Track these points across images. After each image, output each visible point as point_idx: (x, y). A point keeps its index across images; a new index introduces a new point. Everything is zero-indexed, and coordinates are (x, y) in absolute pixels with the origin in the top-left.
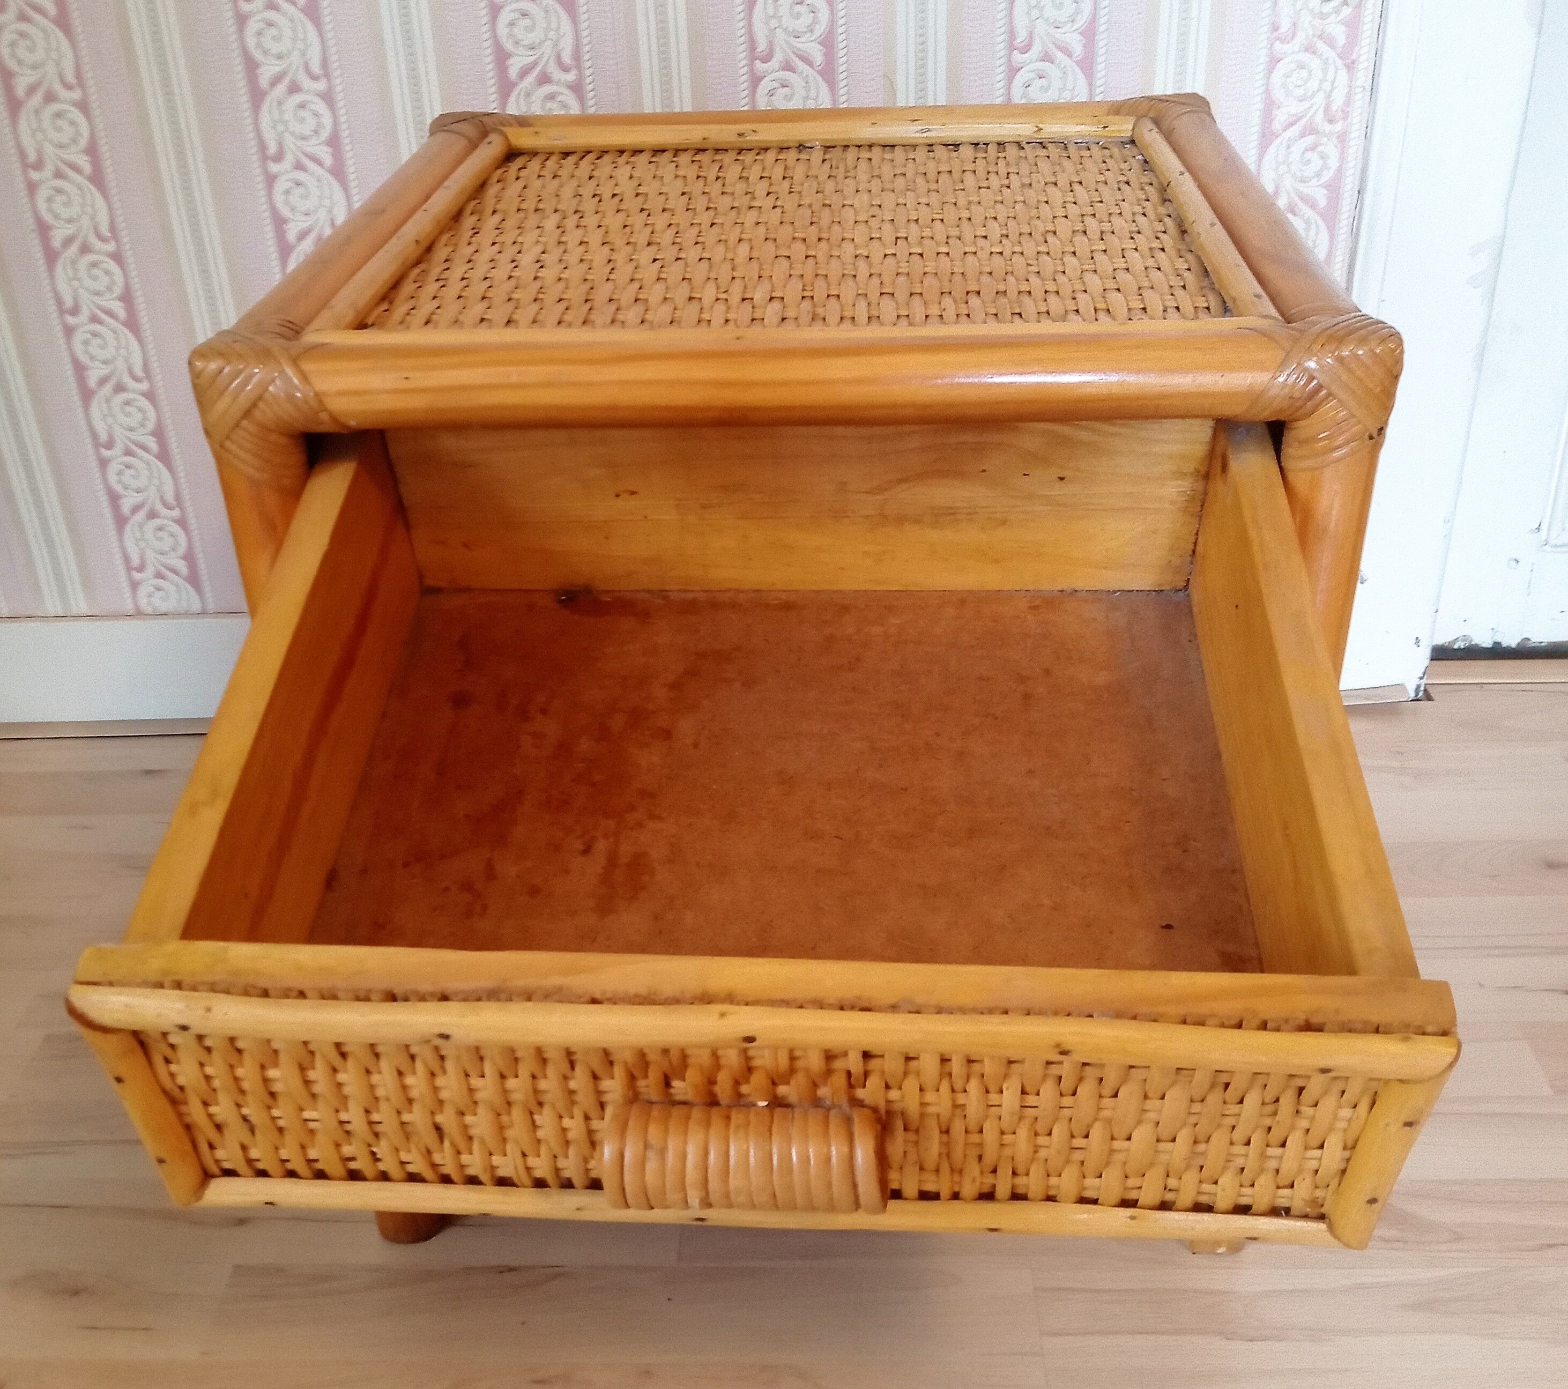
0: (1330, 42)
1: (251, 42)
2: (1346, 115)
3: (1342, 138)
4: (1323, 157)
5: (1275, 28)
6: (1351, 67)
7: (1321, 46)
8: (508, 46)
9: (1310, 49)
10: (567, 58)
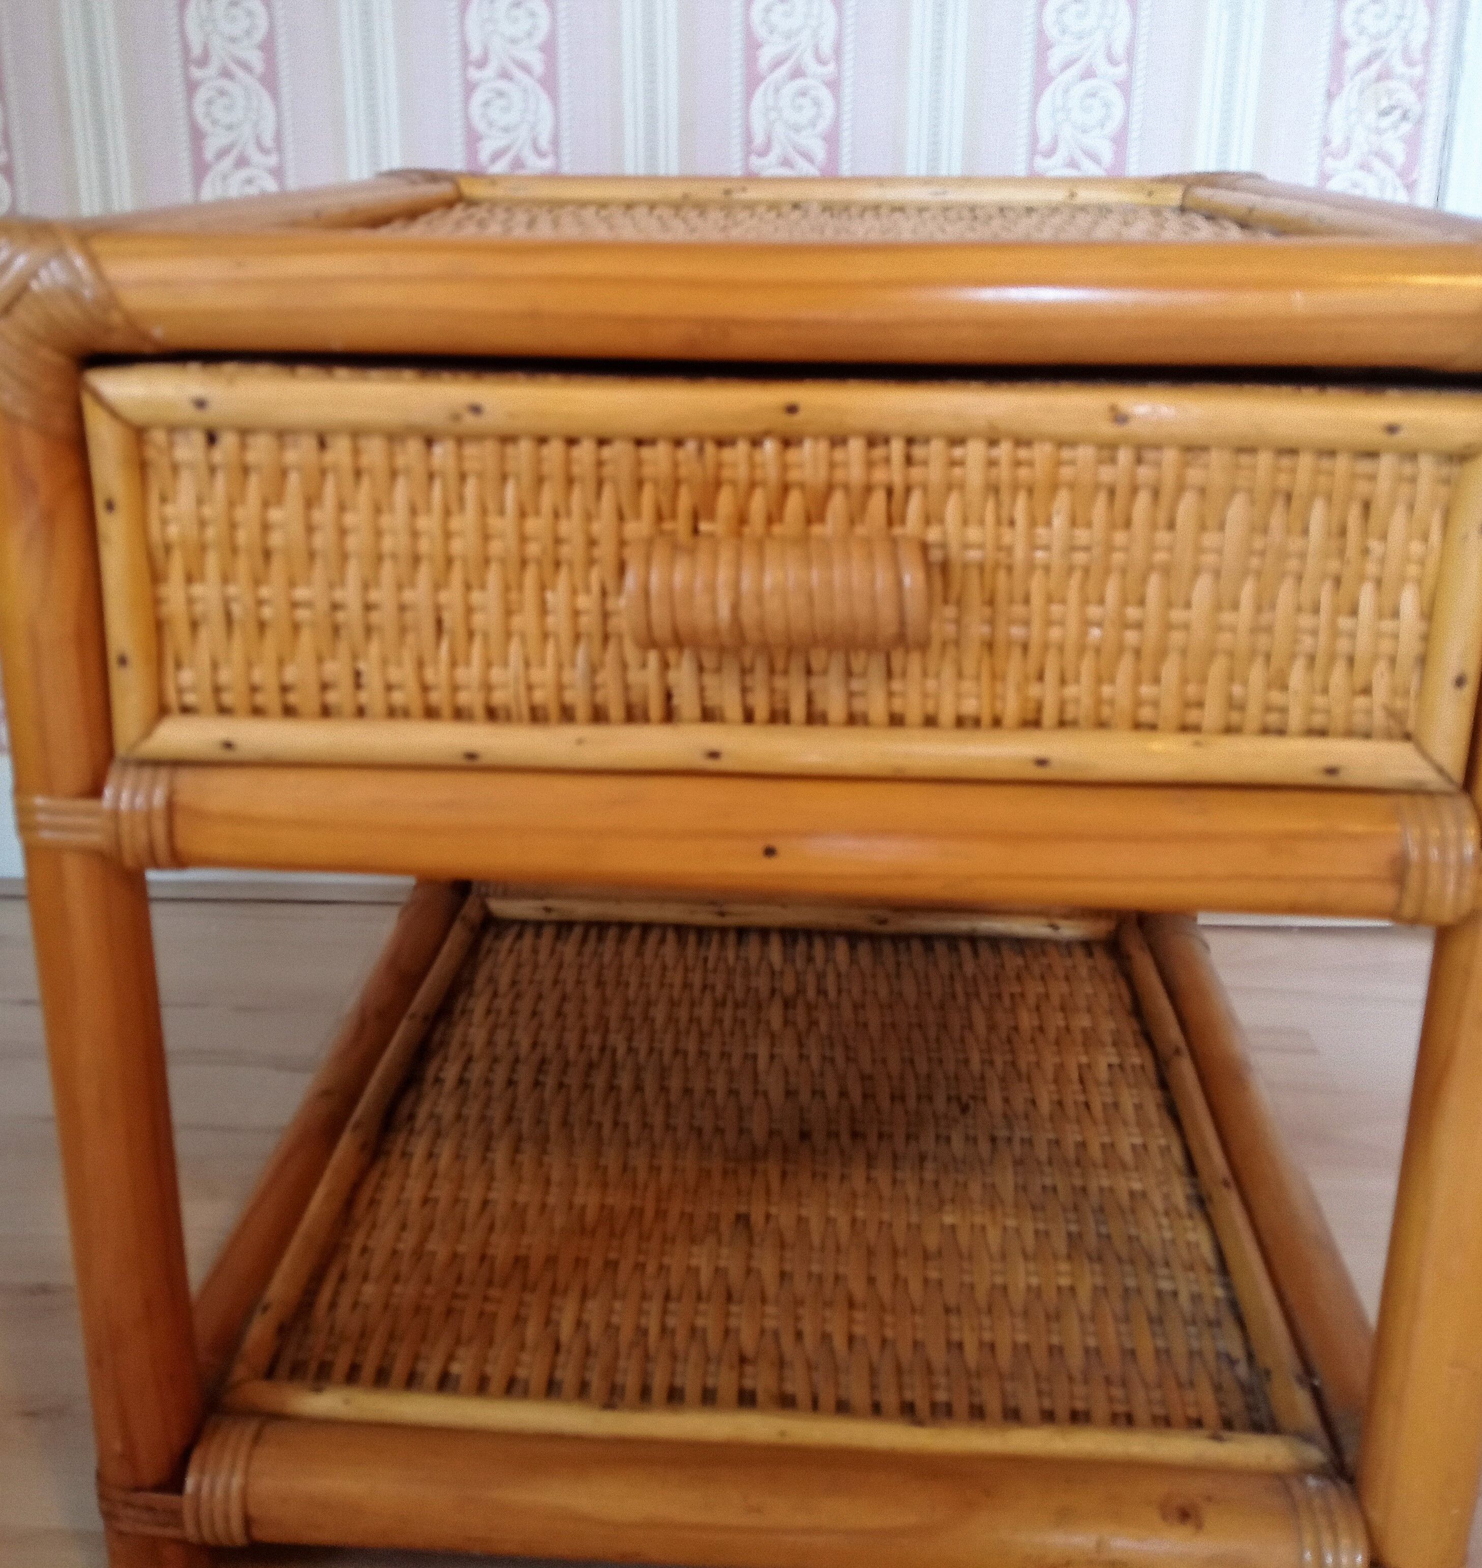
0: (1387, 160)
1: (199, 109)
5: (1326, 142)
6: (1411, 185)
7: (1377, 164)
8: (482, 126)
9: (1365, 167)
10: (545, 143)
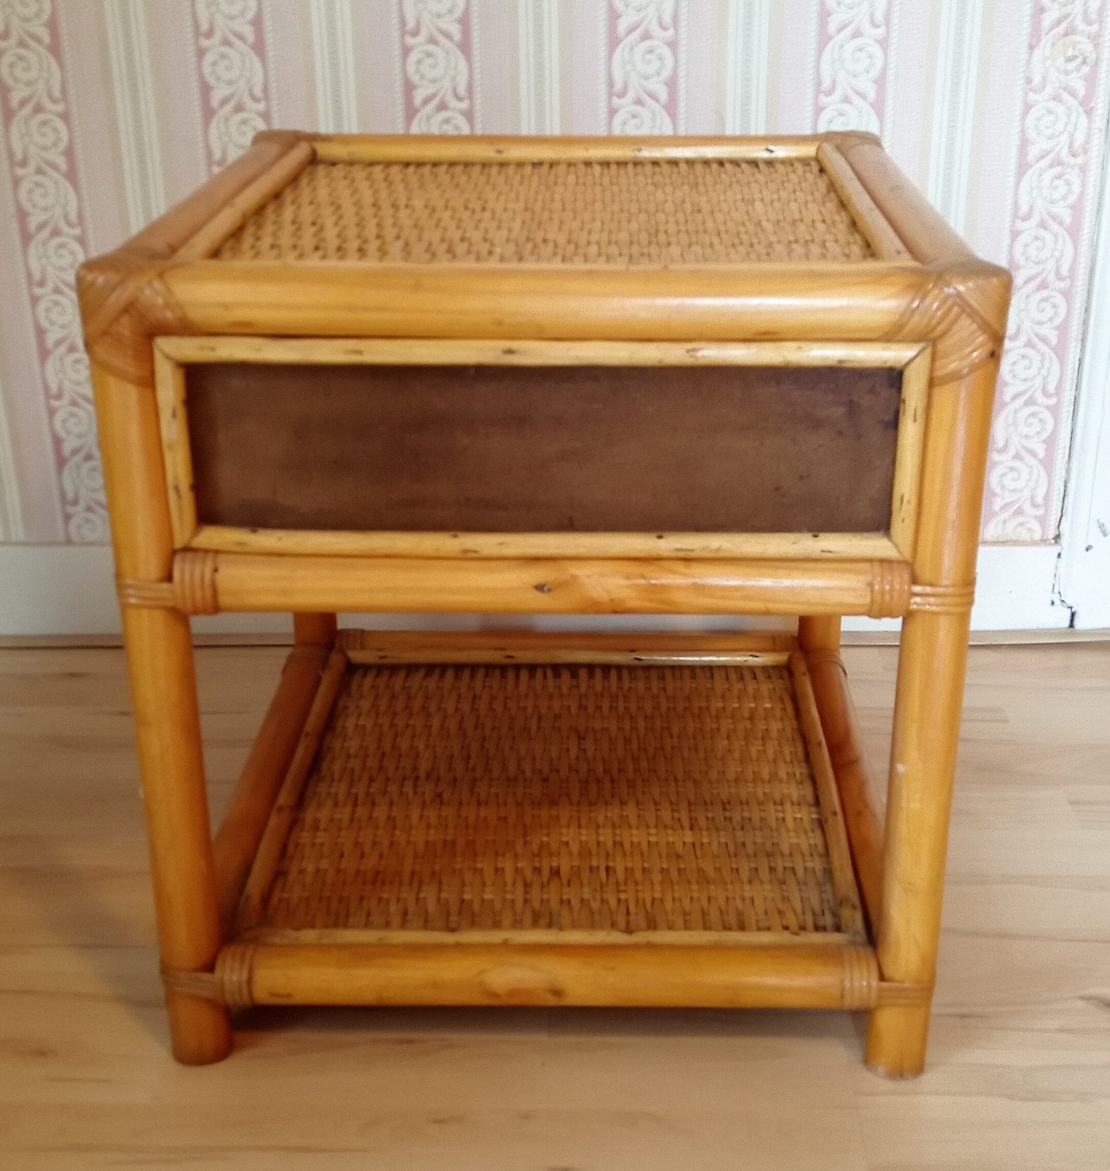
0: (1073, 93)
1: (207, 70)
2: (1086, 151)
3: (1083, 170)
4: (1068, 183)
5: (1029, 81)
6: (1089, 112)
7: (1065, 96)
8: (415, 79)
9: (1056, 98)
10: (462, 90)
